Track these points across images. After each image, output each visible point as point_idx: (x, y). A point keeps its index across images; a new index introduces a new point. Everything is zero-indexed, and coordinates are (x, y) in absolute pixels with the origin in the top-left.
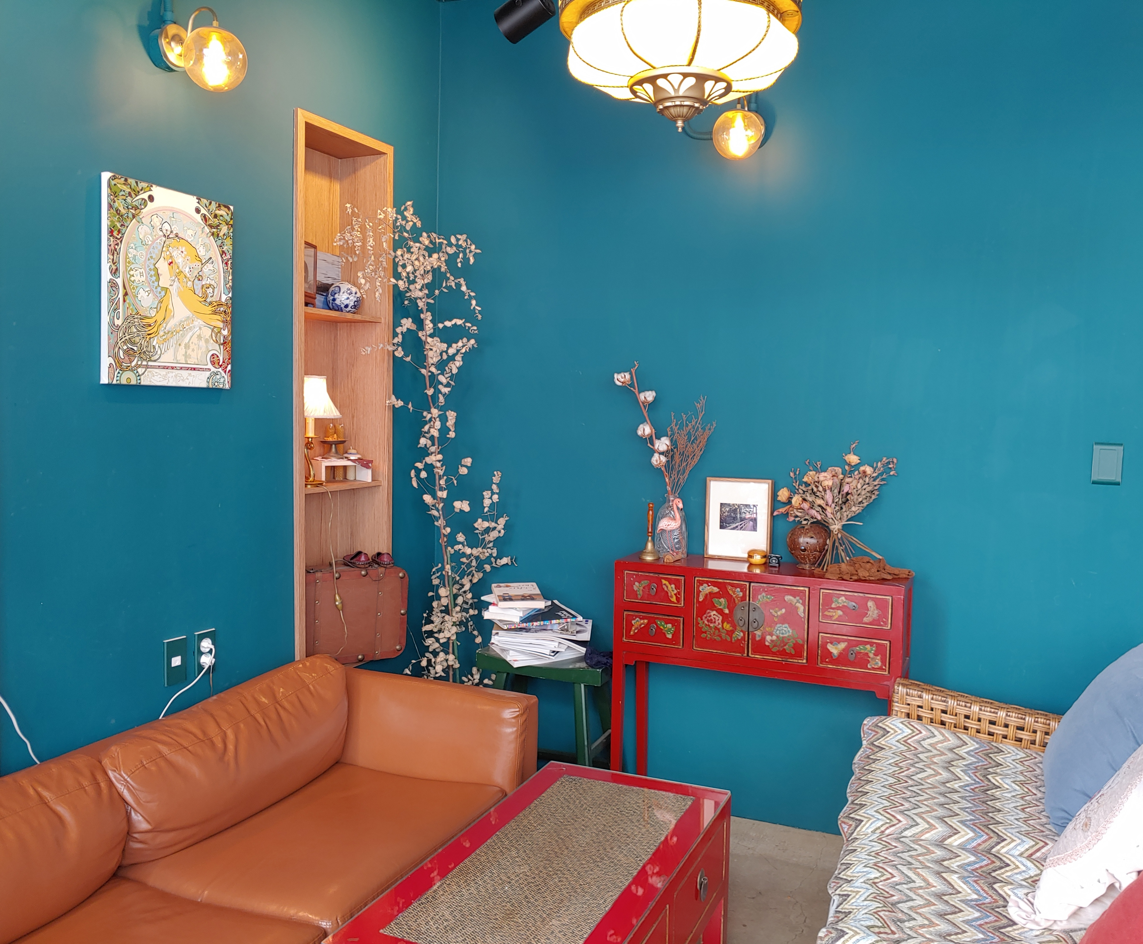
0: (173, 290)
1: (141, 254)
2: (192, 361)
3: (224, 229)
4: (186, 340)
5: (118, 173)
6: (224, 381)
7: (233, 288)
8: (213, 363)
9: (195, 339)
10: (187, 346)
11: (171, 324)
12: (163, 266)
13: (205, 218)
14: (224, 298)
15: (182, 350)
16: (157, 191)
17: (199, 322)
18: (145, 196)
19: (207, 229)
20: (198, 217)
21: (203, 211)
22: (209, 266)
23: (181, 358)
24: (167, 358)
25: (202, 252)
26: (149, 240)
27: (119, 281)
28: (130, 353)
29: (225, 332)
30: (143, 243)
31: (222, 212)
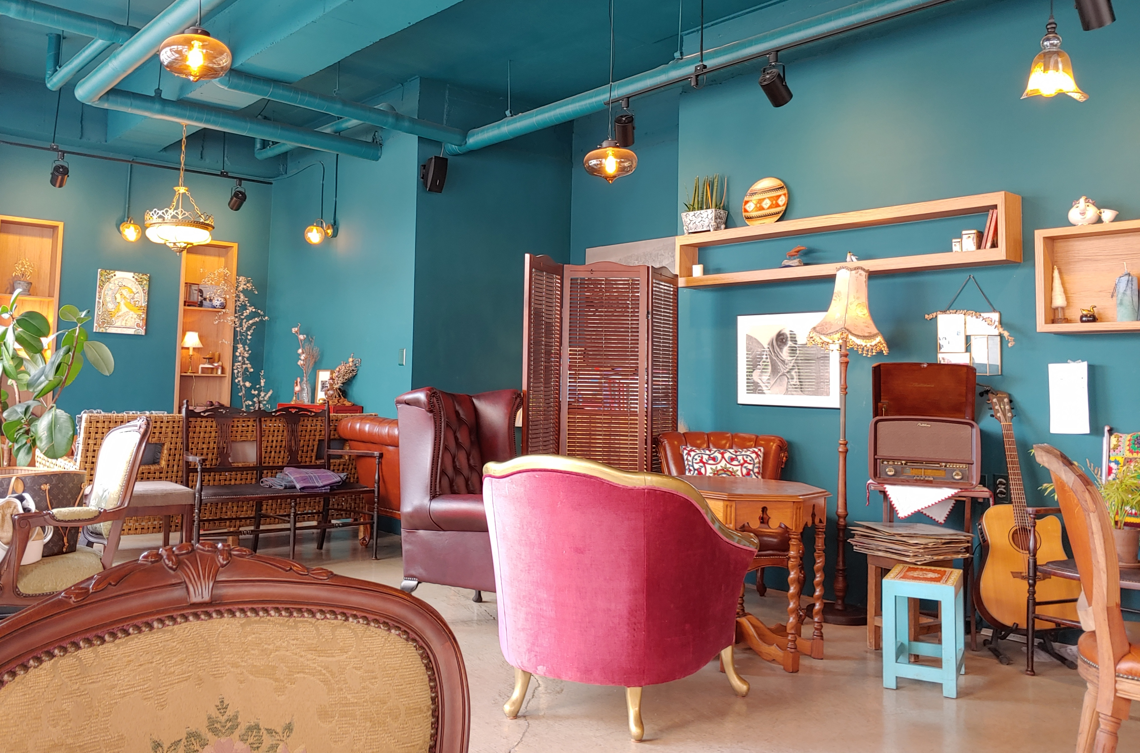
0: (122, 303)
1: (110, 293)
2: (128, 325)
3: (145, 282)
4: (126, 318)
5: (103, 269)
6: (142, 332)
7: (148, 302)
8: (137, 326)
9: (130, 318)
10: (126, 321)
11: (120, 314)
12: (118, 296)
13: (136, 279)
14: (143, 305)
15: (124, 322)
16: (117, 273)
17: (132, 313)
18: (113, 275)
19: (137, 283)
20: (134, 279)
21: (136, 277)
22: (138, 294)
23: (123, 324)
24: (118, 324)
25: (134, 290)
26: (113, 288)
27: (101, 301)
28: (103, 323)
29: (143, 316)
30: (111, 289)
31: (144, 277)
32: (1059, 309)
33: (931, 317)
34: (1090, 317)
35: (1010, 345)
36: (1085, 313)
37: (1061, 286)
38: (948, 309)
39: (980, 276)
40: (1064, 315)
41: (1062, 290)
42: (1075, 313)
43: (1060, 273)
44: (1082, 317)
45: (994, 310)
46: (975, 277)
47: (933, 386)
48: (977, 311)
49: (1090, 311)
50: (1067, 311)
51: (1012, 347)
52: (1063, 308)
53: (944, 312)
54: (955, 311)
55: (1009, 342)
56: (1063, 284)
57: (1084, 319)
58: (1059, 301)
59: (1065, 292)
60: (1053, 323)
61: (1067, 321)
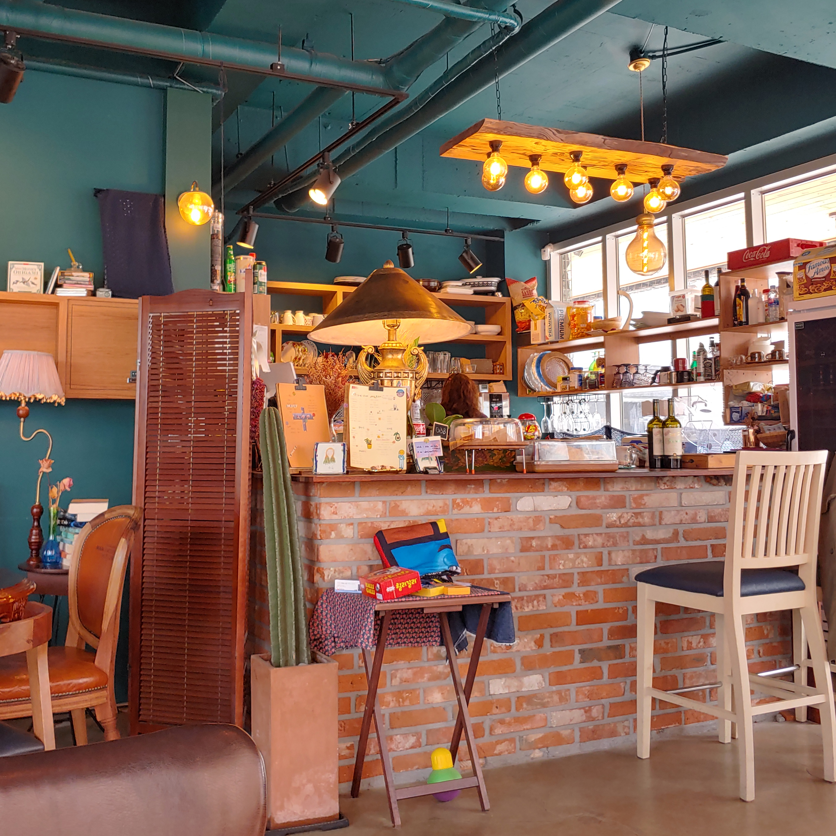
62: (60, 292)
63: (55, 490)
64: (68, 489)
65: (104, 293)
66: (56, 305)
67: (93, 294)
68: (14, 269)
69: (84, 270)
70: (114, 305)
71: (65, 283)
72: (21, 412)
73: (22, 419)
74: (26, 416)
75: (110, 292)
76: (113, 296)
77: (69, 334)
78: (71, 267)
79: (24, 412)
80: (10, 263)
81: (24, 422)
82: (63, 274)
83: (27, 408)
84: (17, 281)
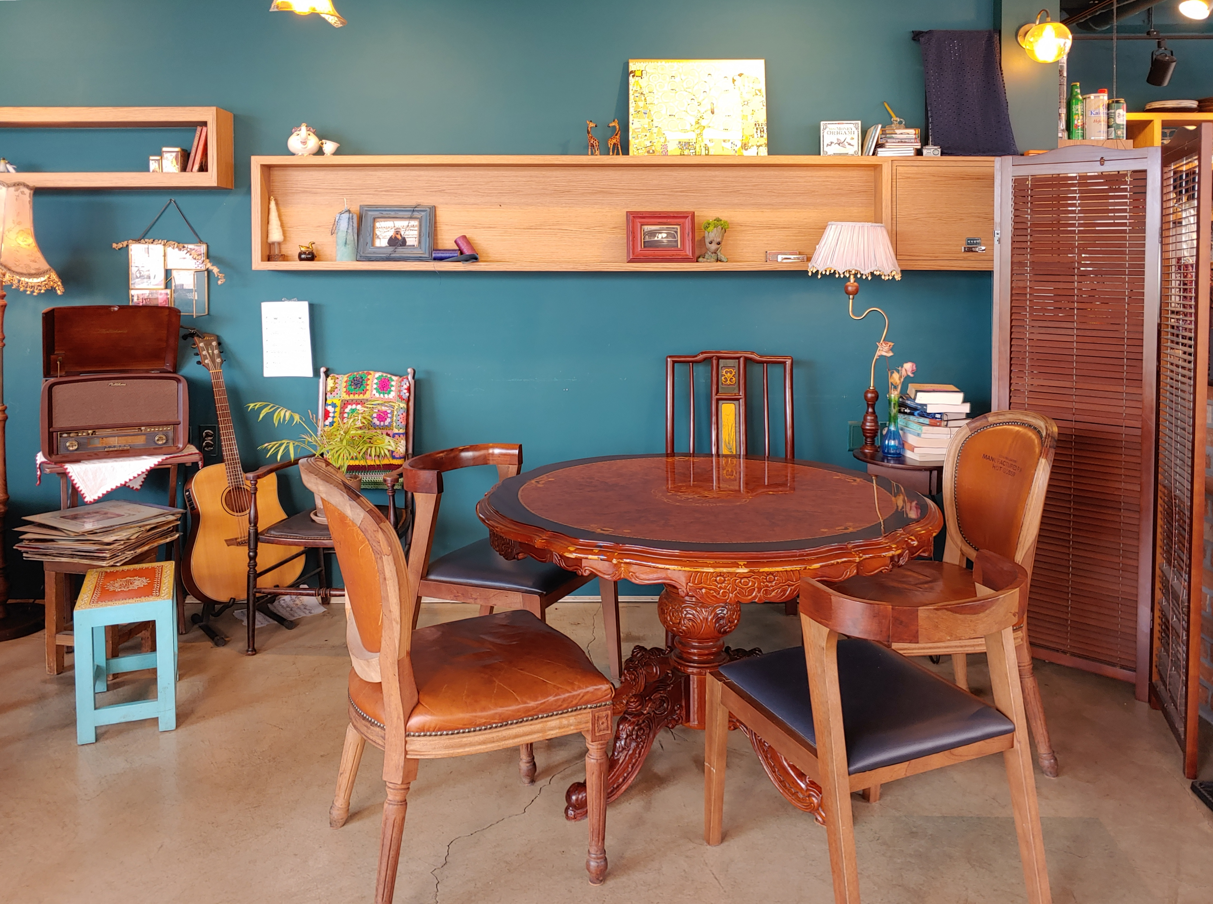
32: (276, 244)
33: (121, 246)
34: (309, 254)
35: (219, 282)
36: (303, 249)
37: (278, 219)
38: (143, 237)
39: (183, 201)
40: (280, 251)
41: (279, 223)
42: (293, 250)
43: (277, 204)
44: (300, 254)
45: (201, 242)
46: (176, 202)
47: (126, 332)
48: (180, 242)
49: (308, 248)
50: (283, 246)
51: (221, 285)
52: (279, 244)
53: (138, 241)
54: (151, 240)
55: (219, 279)
56: (280, 216)
57: (303, 256)
58: (276, 235)
59: (282, 225)
60: (269, 260)
61: (284, 258)
62: (881, 152)
63: (896, 376)
64: (912, 375)
65: (931, 152)
66: (876, 168)
67: (919, 152)
68: (827, 130)
69: (907, 127)
70: (944, 164)
71: (887, 142)
72: (850, 288)
73: (851, 297)
74: (855, 293)
75: (940, 150)
76: (943, 154)
77: (894, 199)
78: (892, 123)
79: (854, 288)
80: (822, 123)
81: (853, 299)
82: (883, 132)
83: (856, 284)
84: (832, 143)
